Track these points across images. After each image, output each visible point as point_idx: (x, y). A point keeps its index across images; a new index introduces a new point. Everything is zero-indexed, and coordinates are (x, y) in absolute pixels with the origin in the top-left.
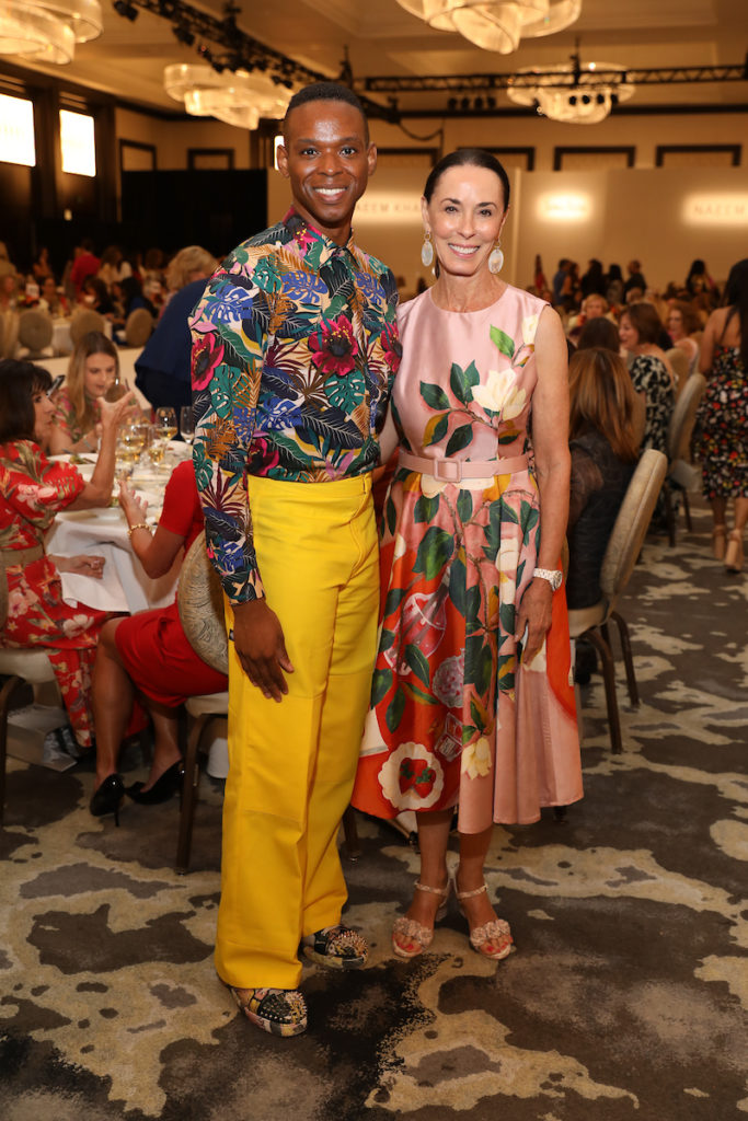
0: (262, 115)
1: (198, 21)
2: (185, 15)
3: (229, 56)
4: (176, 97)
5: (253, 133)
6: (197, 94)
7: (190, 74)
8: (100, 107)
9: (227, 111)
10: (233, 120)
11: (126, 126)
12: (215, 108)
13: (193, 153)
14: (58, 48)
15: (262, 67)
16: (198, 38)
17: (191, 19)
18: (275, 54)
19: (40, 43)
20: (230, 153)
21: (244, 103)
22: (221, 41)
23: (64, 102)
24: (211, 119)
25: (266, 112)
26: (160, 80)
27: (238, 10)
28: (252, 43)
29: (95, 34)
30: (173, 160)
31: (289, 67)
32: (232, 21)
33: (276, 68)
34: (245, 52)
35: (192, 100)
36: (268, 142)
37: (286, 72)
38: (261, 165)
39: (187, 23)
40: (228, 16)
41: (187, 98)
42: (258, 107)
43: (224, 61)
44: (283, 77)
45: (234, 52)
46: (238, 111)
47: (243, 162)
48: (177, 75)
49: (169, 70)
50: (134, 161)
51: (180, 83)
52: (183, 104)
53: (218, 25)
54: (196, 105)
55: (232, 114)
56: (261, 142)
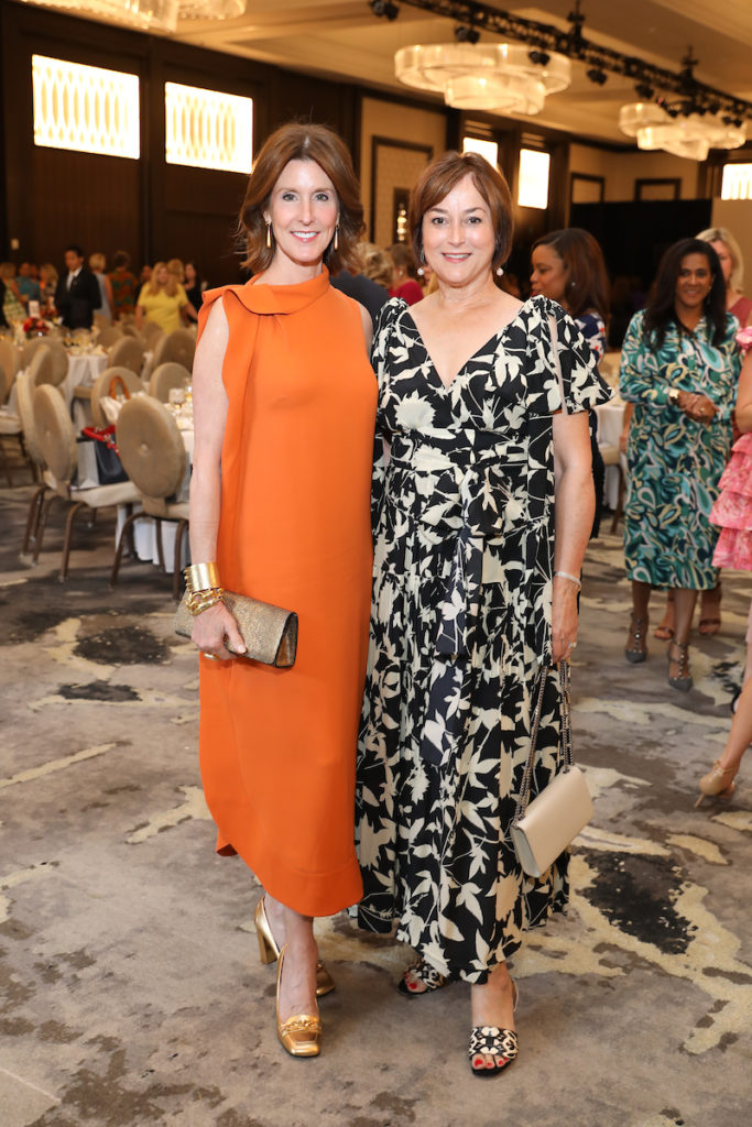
0: (713, 146)
1: (658, 76)
2: (646, 73)
3: (684, 103)
4: (629, 132)
5: (702, 166)
6: (649, 130)
7: (645, 113)
8: (556, 144)
9: (677, 145)
10: (683, 152)
11: (579, 160)
12: (667, 143)
13: (640, 184)
14: (529, 102)
15: (714, 110)
16: (657, 91)
17: (652, 75)
18: (728, 97)
19: (515, 99)
20: (676, 183)
21: (695, 136)
22: (677, 91)
23: (525, 142)
24: (661, 151)
25: (717, 143)
26: (616, 117)
27: (696, 63)
28: (706, 89)
29: (563, 87)
30: (620, 192)
31: (740, 107)
32: (688, 73)
33: (728, 109)
34: (698, 98)
35: (645, 135)
36: (716, 171)
37: (737, 112)
38: (707, 196)
39: (648, 80)
40: (685, 68)
41: (640, 134)
42: (709, 140)
43: (678, 108)
44: (733, 117)
45: (688, 99)
46: (688, 144)
47: (689, 192)
48: (633, 114)
49: (625, 110)
50: (583, 193)
51: (634, 121)
52: (635, 139)
53: (676, 77)
54: (647, 140)
55: (683, 147)
56: (709, 171)
